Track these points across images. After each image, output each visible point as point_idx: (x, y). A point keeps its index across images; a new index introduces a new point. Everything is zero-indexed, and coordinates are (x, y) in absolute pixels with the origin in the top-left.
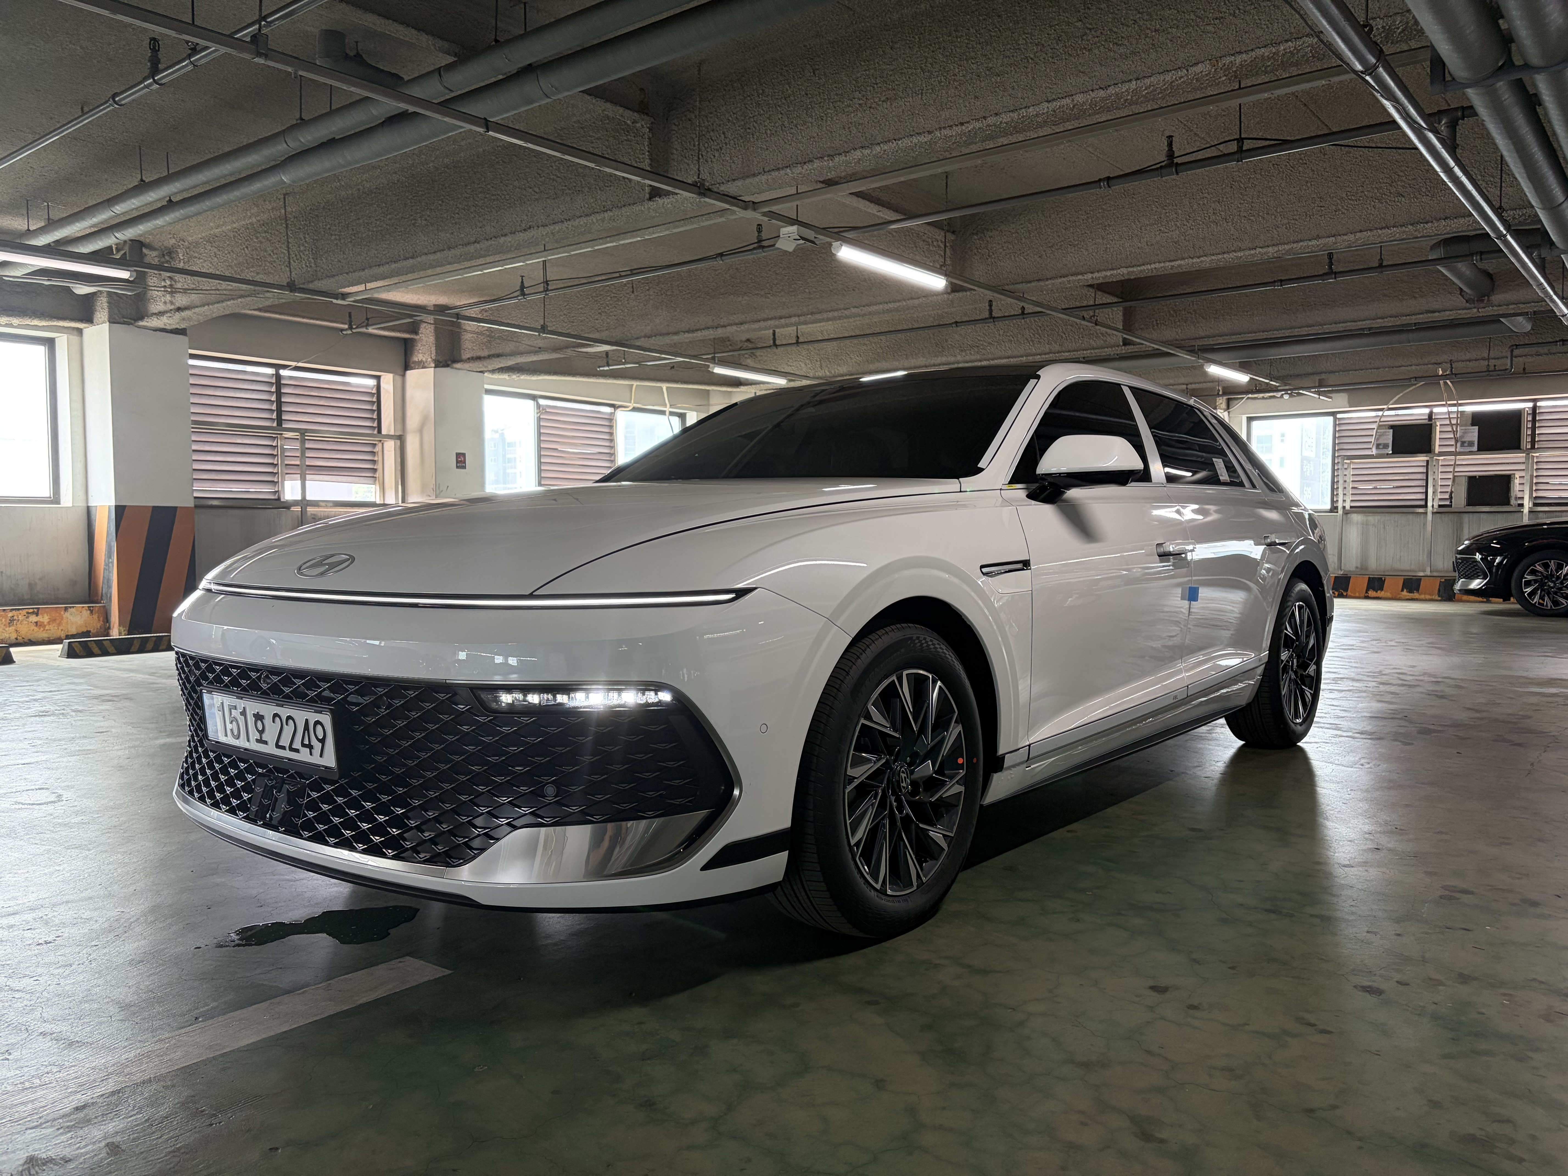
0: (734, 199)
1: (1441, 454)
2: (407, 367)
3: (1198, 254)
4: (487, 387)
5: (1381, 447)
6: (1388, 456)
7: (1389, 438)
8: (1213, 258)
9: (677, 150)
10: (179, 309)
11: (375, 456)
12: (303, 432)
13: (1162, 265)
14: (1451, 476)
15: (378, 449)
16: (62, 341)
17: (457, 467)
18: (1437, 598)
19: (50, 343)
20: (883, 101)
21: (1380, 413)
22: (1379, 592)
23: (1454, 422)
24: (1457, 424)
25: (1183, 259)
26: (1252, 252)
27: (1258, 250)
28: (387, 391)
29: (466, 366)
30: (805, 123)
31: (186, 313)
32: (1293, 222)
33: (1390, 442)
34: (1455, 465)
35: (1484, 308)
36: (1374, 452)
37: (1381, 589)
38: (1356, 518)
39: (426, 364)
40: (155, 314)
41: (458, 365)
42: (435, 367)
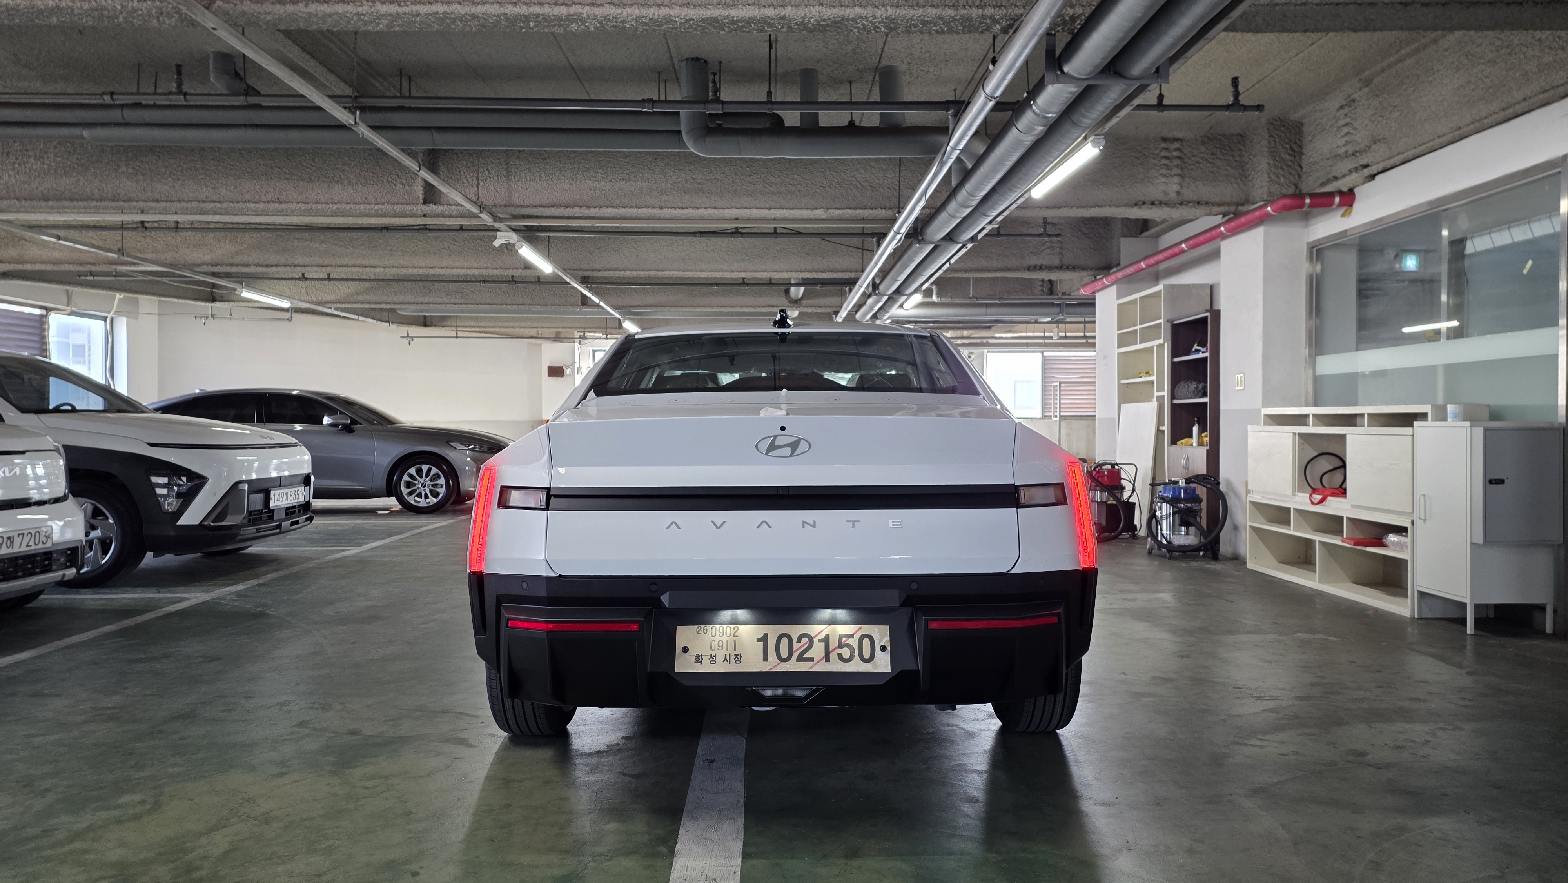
20: (621, 180)
30: (559, 179)
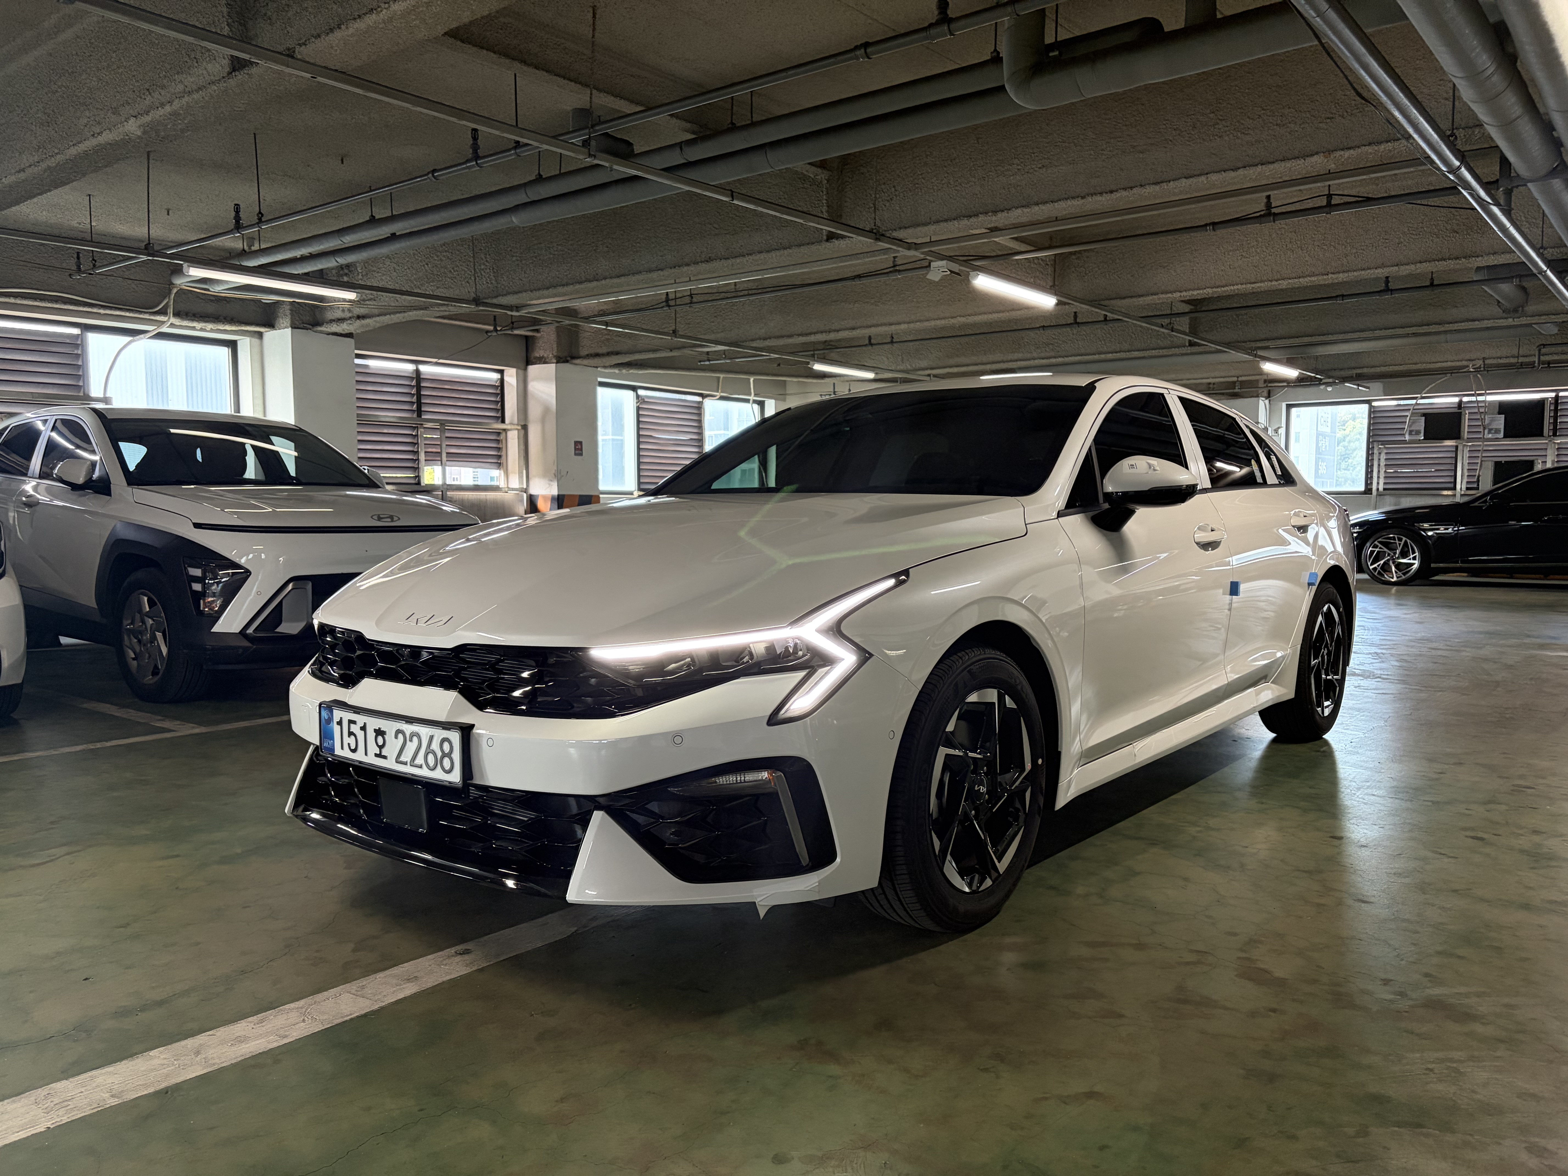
0: (900, 242)
1: (1469, 440)
2: (528, 362)
3: (1276, 278)
4: (600, 379)
5: (1413, 433)
6: (1419, 441)
7: (1421, 424)
8: (1290, 281)
9: (850, 199)
10: (359, 317)
11: (499, 443)
12: (443, 423)
13: (1244, 286)
14: (1478, 461)
15: (502, 437)
16: (245, 344)
17: (576, 454)
19: (233, 345)
20: (1040, 168)
21: (1414, 402)
23: (1482, 410)
24: (1484, 413)
25: (1262, 281)
26: (1325, 277)
27: (1330, 276)
28: (510, 384)
29: (586, 362)
31: (368, 321)
32: (1361, 251)
33: (1422, 429)
34: (1482, 451)
35: (1519, 318)
36: (1408, 437)
38: (1389, 498)
39: (547, 360)
40: (334, 320)
41: (578, 361)
42: (557, 363)
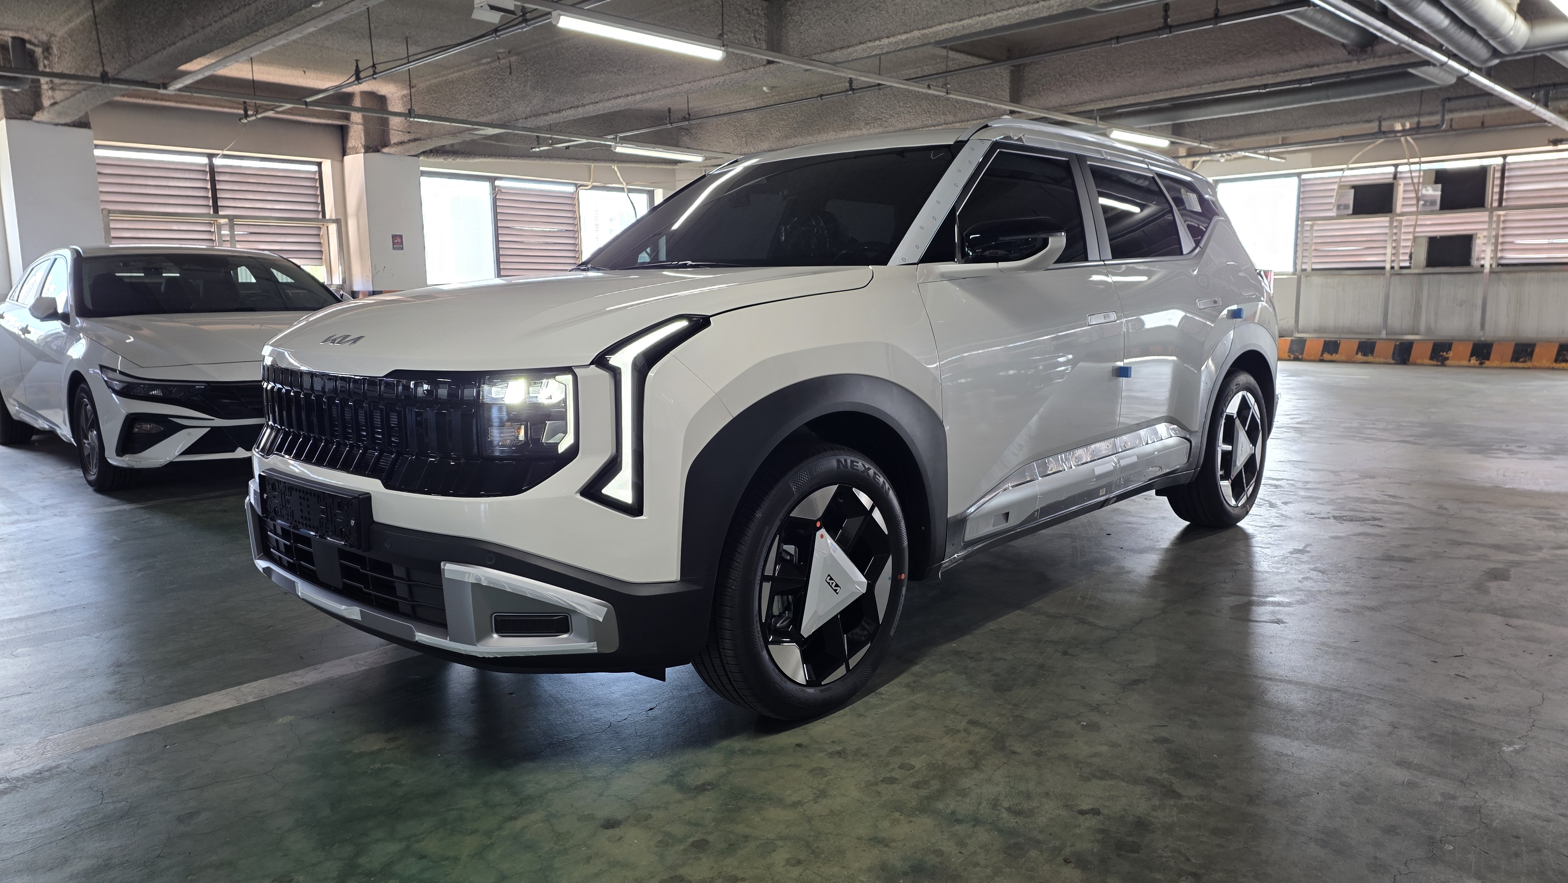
1: (1403, 214)
2: (344, 153)
4: (421, 169)
5: (1342, 207)
6: (1348, 217)
7: (1349, 198)
11: (320, 239)
14: (1411, 237)
15: (323, 232)
17: (394, 248)
18: (1392, 361)
21: (1340, 173)
22: (1334, 355)
23: (1416, 180)
24: (1419, 183)
28: (328, 177)
29: (394, 150)
33: (1351, 203)
34: (1415, 226)
36: (1333, 214)
37: (1337, 352)
38: (1317, 280)
39: (358, 150)
41: (385, 150)
42: (365, 153)
